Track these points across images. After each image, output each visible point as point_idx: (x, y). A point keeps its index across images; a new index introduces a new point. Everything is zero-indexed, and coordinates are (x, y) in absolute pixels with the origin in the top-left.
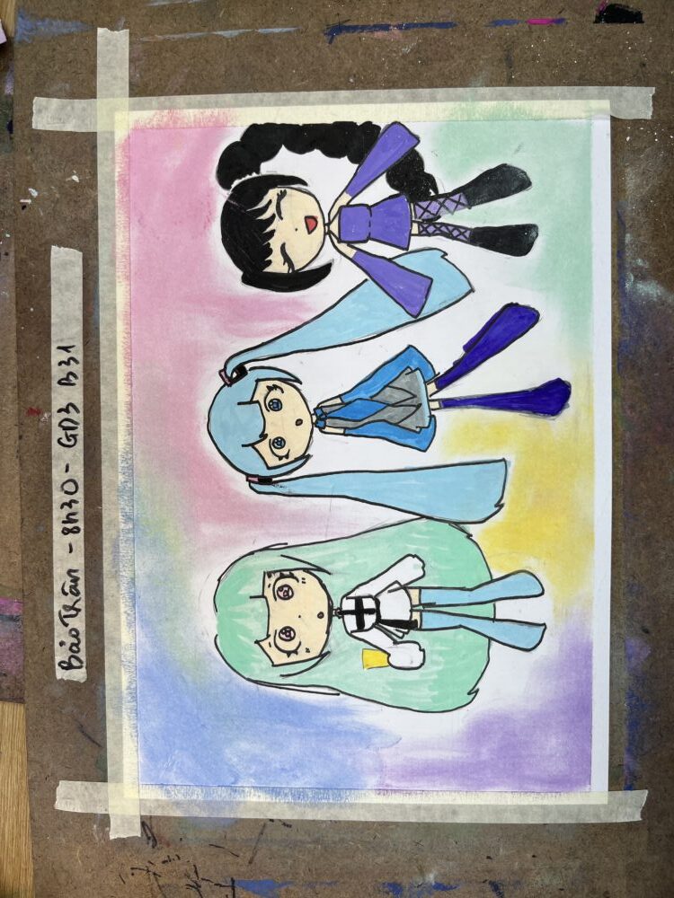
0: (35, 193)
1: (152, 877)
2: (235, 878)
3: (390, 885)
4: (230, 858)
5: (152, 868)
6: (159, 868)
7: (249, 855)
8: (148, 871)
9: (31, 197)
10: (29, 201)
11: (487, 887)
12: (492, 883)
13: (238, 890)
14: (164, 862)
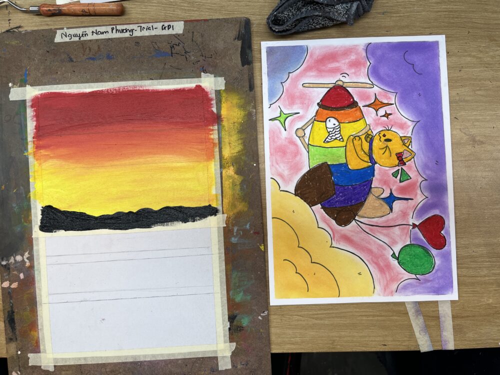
0: (260, 318)
1: (204, 55)
2: (171, 57)
3: (112, 59)
4: (173, 65)
5: (204, 58)
6: (201, 59)
7: (166, 67)
8: (205, 57)
9: (261, 316)
10: (262, 314)
11: (75, 60)
12: (72, 61)
13: (170, 52)
14: (199, 61)
